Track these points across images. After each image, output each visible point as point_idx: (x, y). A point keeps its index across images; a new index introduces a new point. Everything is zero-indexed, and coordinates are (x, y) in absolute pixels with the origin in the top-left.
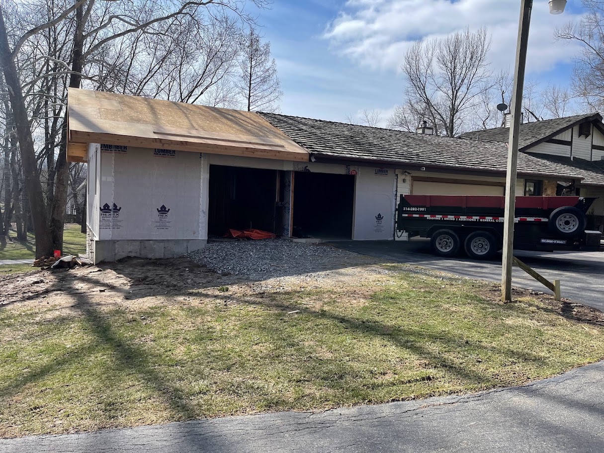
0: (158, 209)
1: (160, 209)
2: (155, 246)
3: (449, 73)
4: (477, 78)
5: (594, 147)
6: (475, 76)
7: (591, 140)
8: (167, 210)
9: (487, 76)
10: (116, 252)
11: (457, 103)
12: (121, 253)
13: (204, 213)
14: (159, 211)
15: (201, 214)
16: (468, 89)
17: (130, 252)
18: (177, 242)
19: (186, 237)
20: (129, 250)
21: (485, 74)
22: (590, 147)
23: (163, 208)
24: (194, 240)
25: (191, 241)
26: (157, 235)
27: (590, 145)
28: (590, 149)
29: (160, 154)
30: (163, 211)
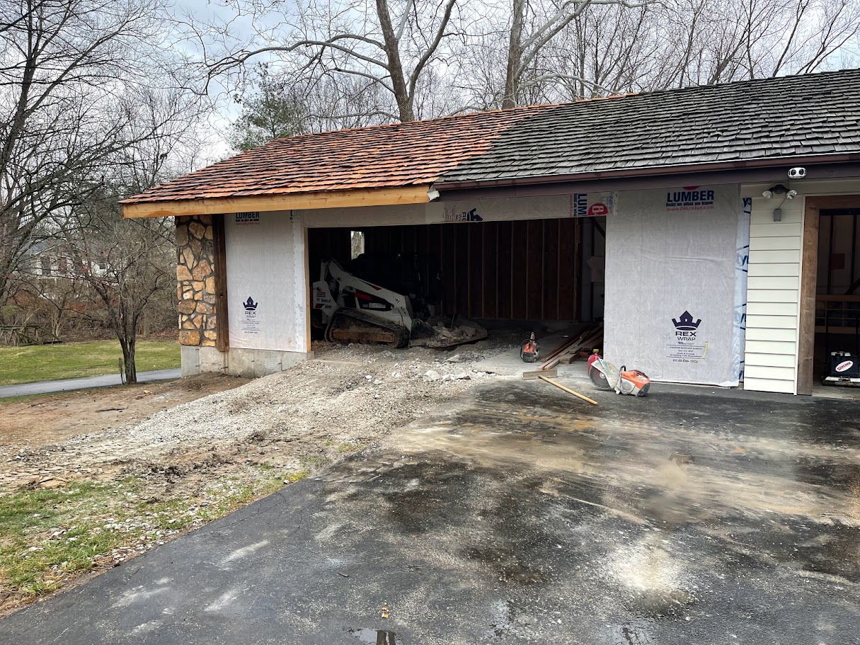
0: (244, 303)
1: (246, 304)
2: (243, 358)
8: (254, 304)
10: (200, 362)
12: (205, 365)
13: (301, 308)
14: (246, 306)
15: (297, 310)
17: (214, 364)
18: (269, 353)
19: (280, 347)
20: (213, 362)
23: (250, 300)
24: (291, 354)
25: (286, 354)
26: (245, 341)
29: (242, 221)
30: (250, 305)
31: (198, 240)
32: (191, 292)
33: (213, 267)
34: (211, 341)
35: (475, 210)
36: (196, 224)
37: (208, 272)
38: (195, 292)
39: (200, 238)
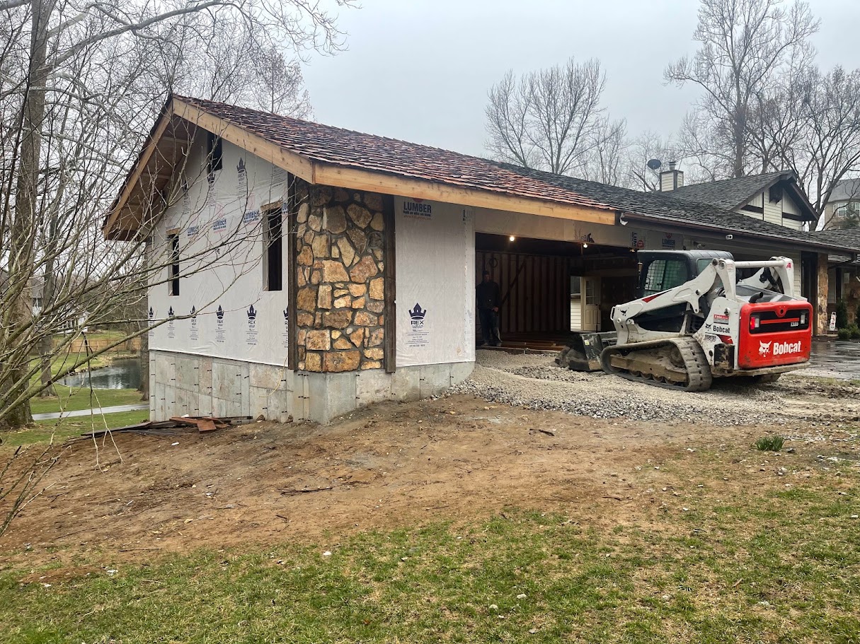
0: (410, 311)
1: (413, 312)
2: (407, 378)
5: (785, 216)
7: (780, 207)
8: (422, 312)
10: (358, 393)
12: (365, 395)
13: (470, 314)
14: (412, 315)
15: (468, 318)
17: (378, 391)
18: (437, 367)
19: (449, 358)
20: (376, 388)
22: (781, 216)
23: (417, 307)
24: (459, 364)
25: (455, 366)
26: (410, 357)
27: (781, 213)
28: (780, 219)
29: (412, 213)
30: (417, 313)
31: (360, 228)
32: (348, 298)
33: (381, 266)
34: (375, 361)
35: (590, 234)
36: (358, 208)
37: (374, 271)
38: (355, 298)
39: (363, 226)
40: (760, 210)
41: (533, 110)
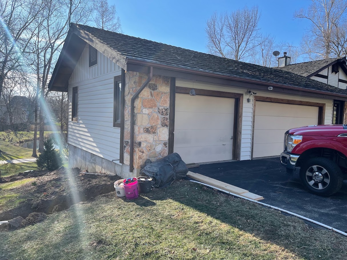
3: (233, 35)
4: (252, 38)
5: (340, 81)
6: (251, 37)
7: (338, 76)
9: (258, 37)
11: (240, 53)
16: (246, 44)
21: (257, 35)
22: (337, 80)
27: (338, 79)
28: (338, 82)
40: (326, 77)
41: (228, 30)
